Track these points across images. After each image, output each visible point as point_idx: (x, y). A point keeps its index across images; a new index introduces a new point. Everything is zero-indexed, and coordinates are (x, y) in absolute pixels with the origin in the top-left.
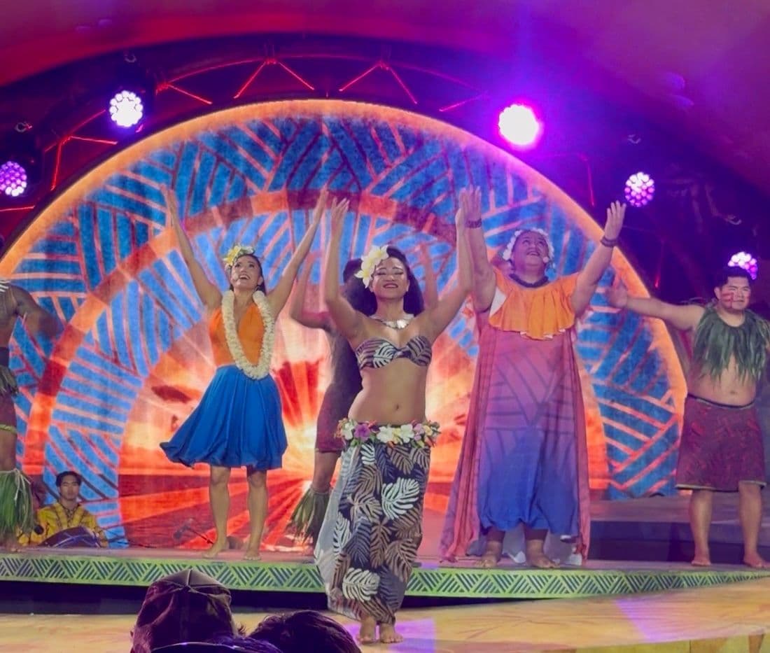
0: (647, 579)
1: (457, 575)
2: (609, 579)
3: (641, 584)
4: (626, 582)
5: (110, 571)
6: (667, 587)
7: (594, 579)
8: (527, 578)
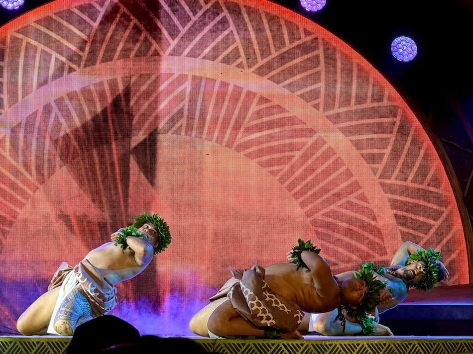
0: (436, 345)
1: (284, 345)
2: (405, 346)
3: (431, 350)
4: (419, 348)
5: (6, 349)
6: (452, 352)
7: (393, 346)
8: (340, 347)
